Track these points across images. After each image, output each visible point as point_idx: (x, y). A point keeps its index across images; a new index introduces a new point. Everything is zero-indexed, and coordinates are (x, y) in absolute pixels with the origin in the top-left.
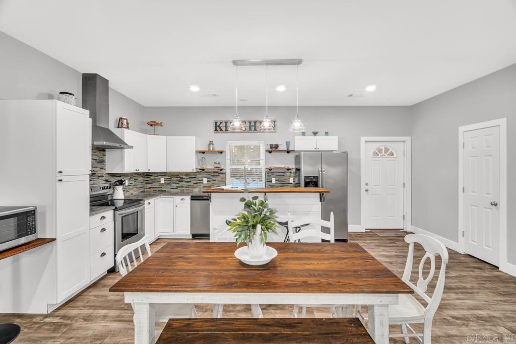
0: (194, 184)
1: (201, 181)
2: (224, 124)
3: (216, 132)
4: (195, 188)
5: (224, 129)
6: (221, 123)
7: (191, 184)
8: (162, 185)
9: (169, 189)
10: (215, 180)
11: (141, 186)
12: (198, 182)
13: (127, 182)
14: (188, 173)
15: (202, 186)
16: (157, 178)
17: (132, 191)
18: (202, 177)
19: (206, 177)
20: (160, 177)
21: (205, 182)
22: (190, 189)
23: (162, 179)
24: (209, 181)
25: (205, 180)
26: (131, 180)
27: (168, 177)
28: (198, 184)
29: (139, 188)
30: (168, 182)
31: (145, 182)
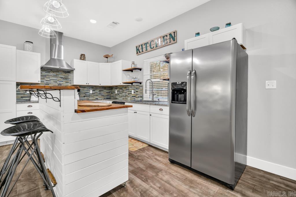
0: (128, 94)
1: (131, 93)
2: (141, 47)
3: (137, 54)
4: (129, 97)
5: (141, 50)
6: (139, 46)
7: (127, 94)
8: (116, 95)
9: (119, 97)
10: (137, 92)
11: (107, 95)
12: (130, 93)
13: (91, 92)
14: (126, 87)
15: (131, 96)
16: (114, 90)
17: (97, 97)
18: (132, 89)
19: (133, 89)
20: (115, 89)
21: (133, 93)
22: (127, 98)
23: (116, 91)
24: (134, 92)
25: (133, 91)
26: (96, 90)
27: (118, 90)
28: (130, 95)
29: (104, 95)
30: (118, 93)
31: (111, 92)
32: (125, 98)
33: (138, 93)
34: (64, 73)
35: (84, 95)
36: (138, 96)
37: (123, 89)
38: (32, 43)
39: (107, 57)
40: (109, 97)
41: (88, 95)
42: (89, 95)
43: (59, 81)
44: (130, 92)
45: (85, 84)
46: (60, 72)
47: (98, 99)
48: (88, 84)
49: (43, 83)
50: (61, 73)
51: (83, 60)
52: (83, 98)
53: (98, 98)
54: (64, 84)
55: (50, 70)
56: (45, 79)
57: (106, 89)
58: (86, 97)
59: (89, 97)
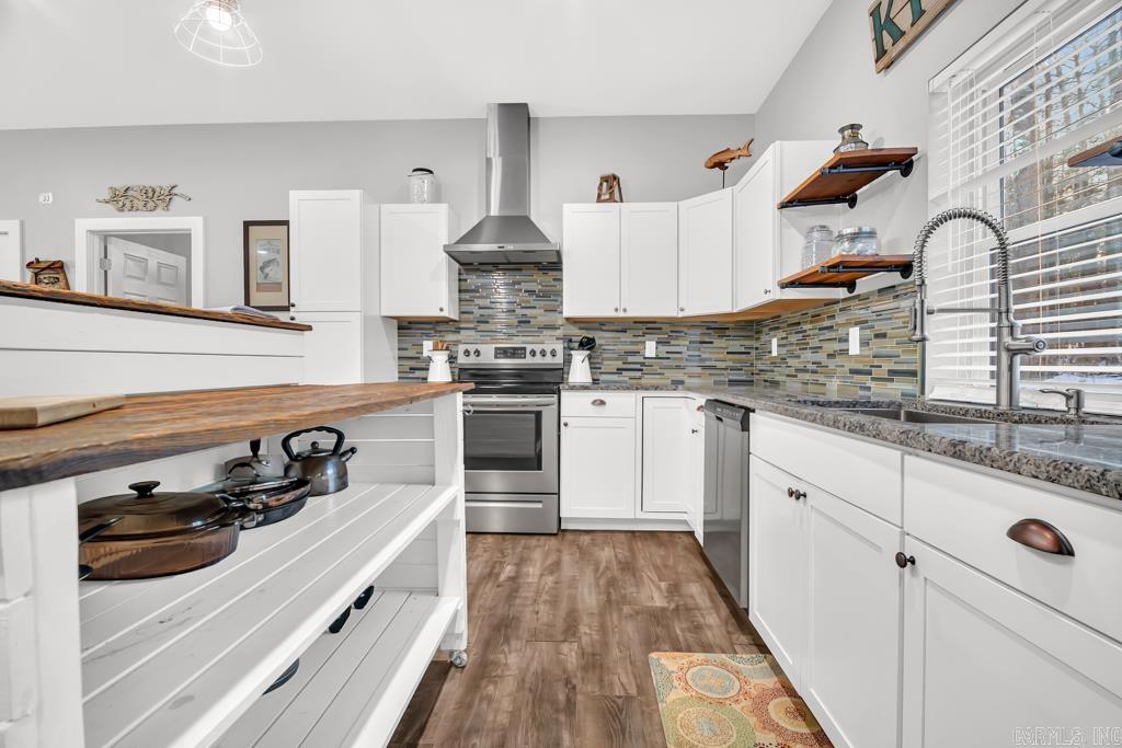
1: (842, 346)
4: (830, 375)
7: (821, 357)
8: (774, 363)
9: (784, 378)
10: (884, 336)
11: (731, 364)
12: (837, 346)
13: (651, 348)
14: (817, 311)
15: (847, 369)
16: (767, 338)
17: (679, 375)
18: (849, 324)
19: (856, 324)
20: (772, 333)
21: (854, 348)
22: (822, 379)
23: (775, 342)
24: (864, 343)
25: (855, 334)
26: (672, 342)
27: (784, 335)
28: (839, 360)
29: (714, 367)
30: (784, 350)
31: (754, 352)
32: (816, 383)
33: (888, 346)
34: (541, 272)
35: (620, 364)
36: (887, 366)
37: (805, 327)
38: (431, 172)
39: (721, 165)
40: (744, 378)
41: (638, 366)
42: (643, 364)
43: (522, 308)
44: (840, 340)
45: (611, 314)
46: (524, 272)
47: (682, 382)
48: (625, 310)
49: (471, 316)
50: (529, 272)
51: (611, 199)
52: (615, 377)
53: (685, 378)
54: (539, 318)
55: (490, 267)
56: (477, 301)
57: (727, 333)
58: (624, 373)
59: (639, 374)
